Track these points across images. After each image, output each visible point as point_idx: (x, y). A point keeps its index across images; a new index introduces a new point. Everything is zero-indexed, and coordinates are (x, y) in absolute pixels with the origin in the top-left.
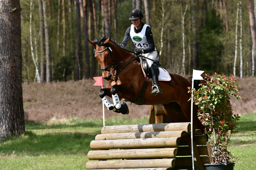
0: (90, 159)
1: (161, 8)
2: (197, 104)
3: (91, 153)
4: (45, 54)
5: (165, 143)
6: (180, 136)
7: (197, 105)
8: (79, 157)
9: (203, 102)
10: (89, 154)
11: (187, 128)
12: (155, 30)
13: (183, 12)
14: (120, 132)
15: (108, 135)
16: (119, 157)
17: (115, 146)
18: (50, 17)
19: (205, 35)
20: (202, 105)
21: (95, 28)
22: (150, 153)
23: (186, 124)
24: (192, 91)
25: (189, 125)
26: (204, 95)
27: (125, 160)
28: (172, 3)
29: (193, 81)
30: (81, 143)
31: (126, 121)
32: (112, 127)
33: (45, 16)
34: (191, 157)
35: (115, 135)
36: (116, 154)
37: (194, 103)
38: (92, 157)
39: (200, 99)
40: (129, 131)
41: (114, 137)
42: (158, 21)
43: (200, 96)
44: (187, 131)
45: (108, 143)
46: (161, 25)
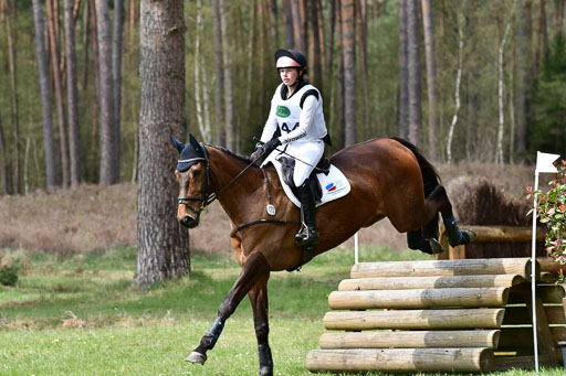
0: (328, 329)
1: (456, 30)
2: (544, 221)
3: (331, 317)
4: (224, 120)
5: (479, 298)
6: (509, 285)
7: (545, 224)
8: (301, 325)
9: (558, 217)
10: (325, 318)
11: (523, 268)
12: (445, 73)
13: (501, 39)
14: (389, 275)
15: (365, 281)
16: (387, 325)
17: (379, 304)
18: (233, 47)
19: (542, 84)
20: (554, 224)
21: (323, 68)
22: (448, 318)
23: (523, 261)
24: (536, 196)
25: (529, 263)
26: (559, 204)
27: (398, 332)
28: (479, 21)
29: (537, 174)
30: (302, 297)
31: (389, 255)
32: (373, 266)
33: (225, 44)
34: (532, 328)
35: (378, 281)
36: (381, 320)
37: (538, 219)
38: (332, 324)
39: (551, 212)
40: (407, 274)
41: (375, 286)
42: (451, 55)
43: (551, 205)
44: (523, 275)
45: (364, 297)
46: (456, 62)
